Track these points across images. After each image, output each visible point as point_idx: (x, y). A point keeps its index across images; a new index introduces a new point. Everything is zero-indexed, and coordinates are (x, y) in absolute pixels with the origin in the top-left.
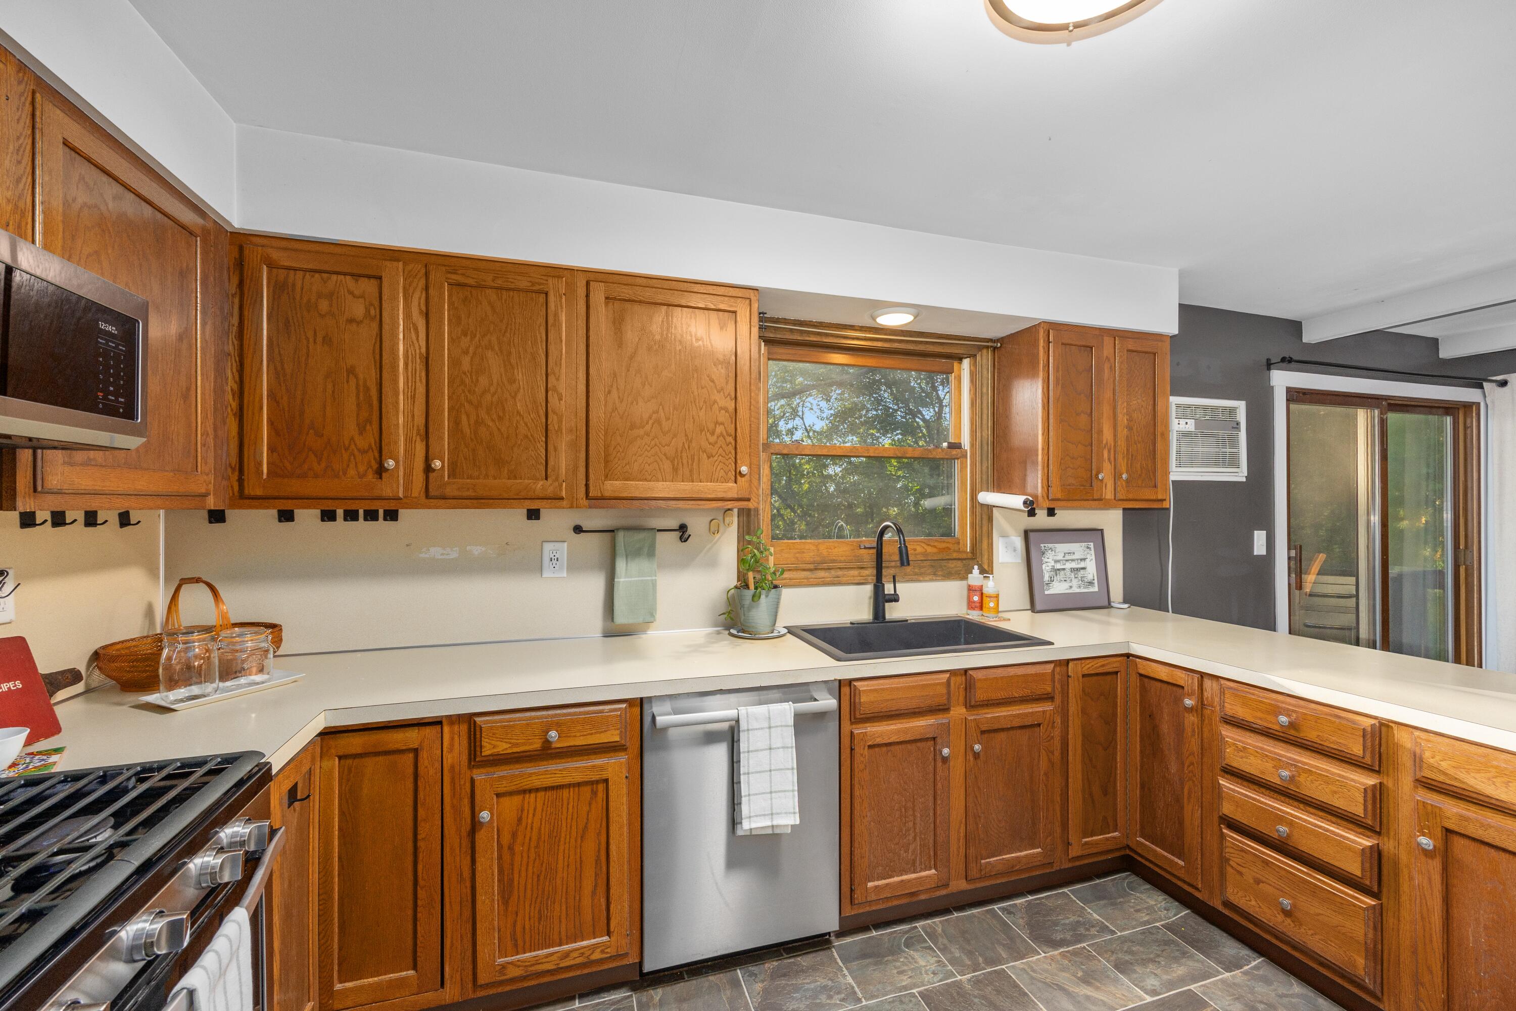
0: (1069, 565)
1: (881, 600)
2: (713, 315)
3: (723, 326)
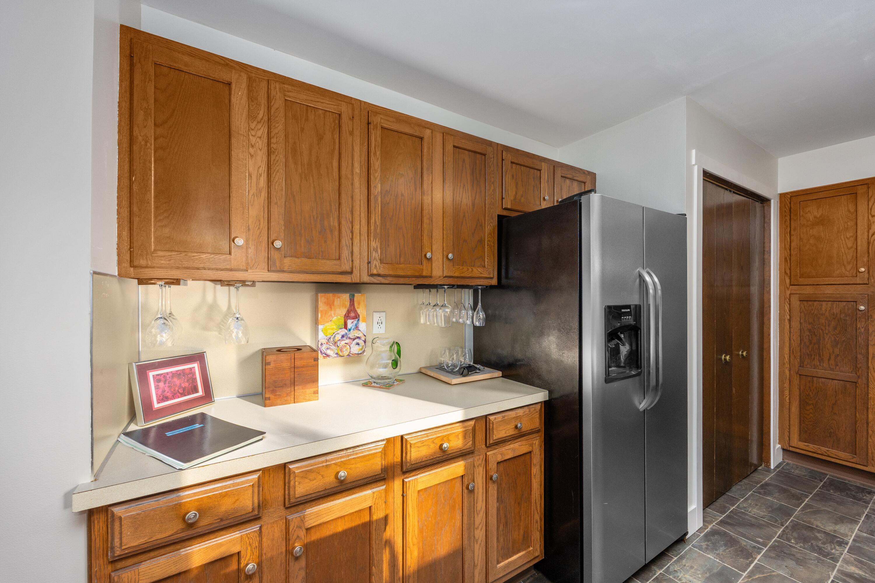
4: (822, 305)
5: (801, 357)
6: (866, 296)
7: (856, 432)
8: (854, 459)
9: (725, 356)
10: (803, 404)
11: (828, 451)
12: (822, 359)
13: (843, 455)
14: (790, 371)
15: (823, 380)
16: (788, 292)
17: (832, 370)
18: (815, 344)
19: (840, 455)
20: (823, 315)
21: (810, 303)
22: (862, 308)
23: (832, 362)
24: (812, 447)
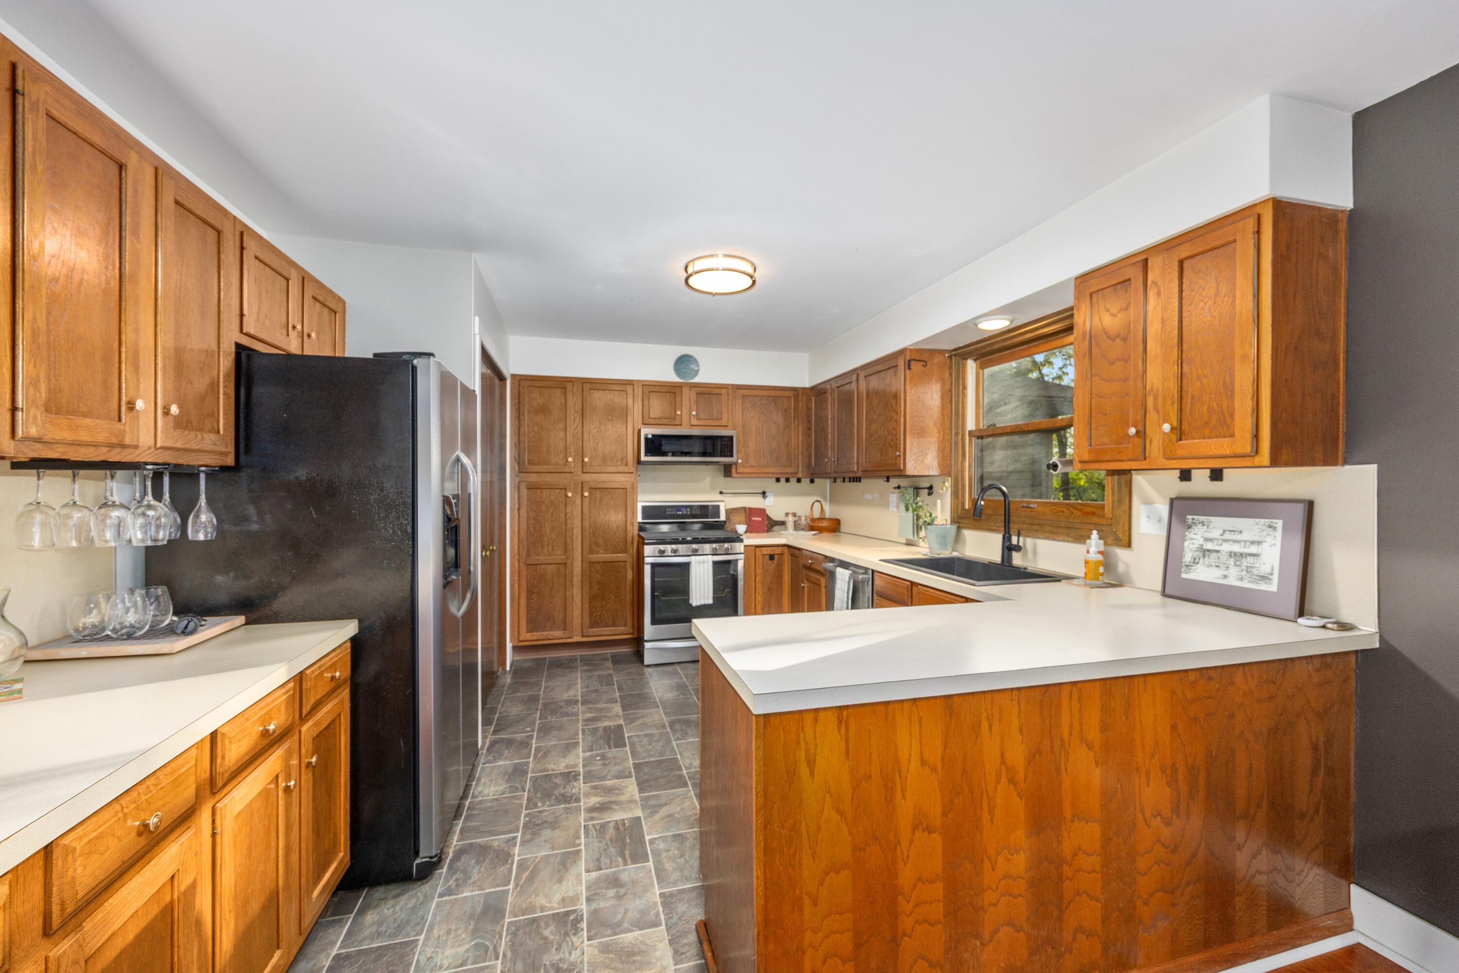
0: (1226, 548)
1: (1009, 548)
2: (892, 370)
3: (895, 374)
4: (542, 493)
5: (527, 546)
6: (572, 483)
7: (566, 609)
8: (565, 635)
10: (530, 593)
11: (547, 634)
12: (543, 546)
13: (558, 633)
14: (519, 562)
15: (544, 566)
16: (518, 480)
17: (550, 555)
18: (538, 532)
19: (556, 635)
20: (544, 502)
21: (534, 490)
22: (570, 494)
23: (550, 547)
24: (536, 635)
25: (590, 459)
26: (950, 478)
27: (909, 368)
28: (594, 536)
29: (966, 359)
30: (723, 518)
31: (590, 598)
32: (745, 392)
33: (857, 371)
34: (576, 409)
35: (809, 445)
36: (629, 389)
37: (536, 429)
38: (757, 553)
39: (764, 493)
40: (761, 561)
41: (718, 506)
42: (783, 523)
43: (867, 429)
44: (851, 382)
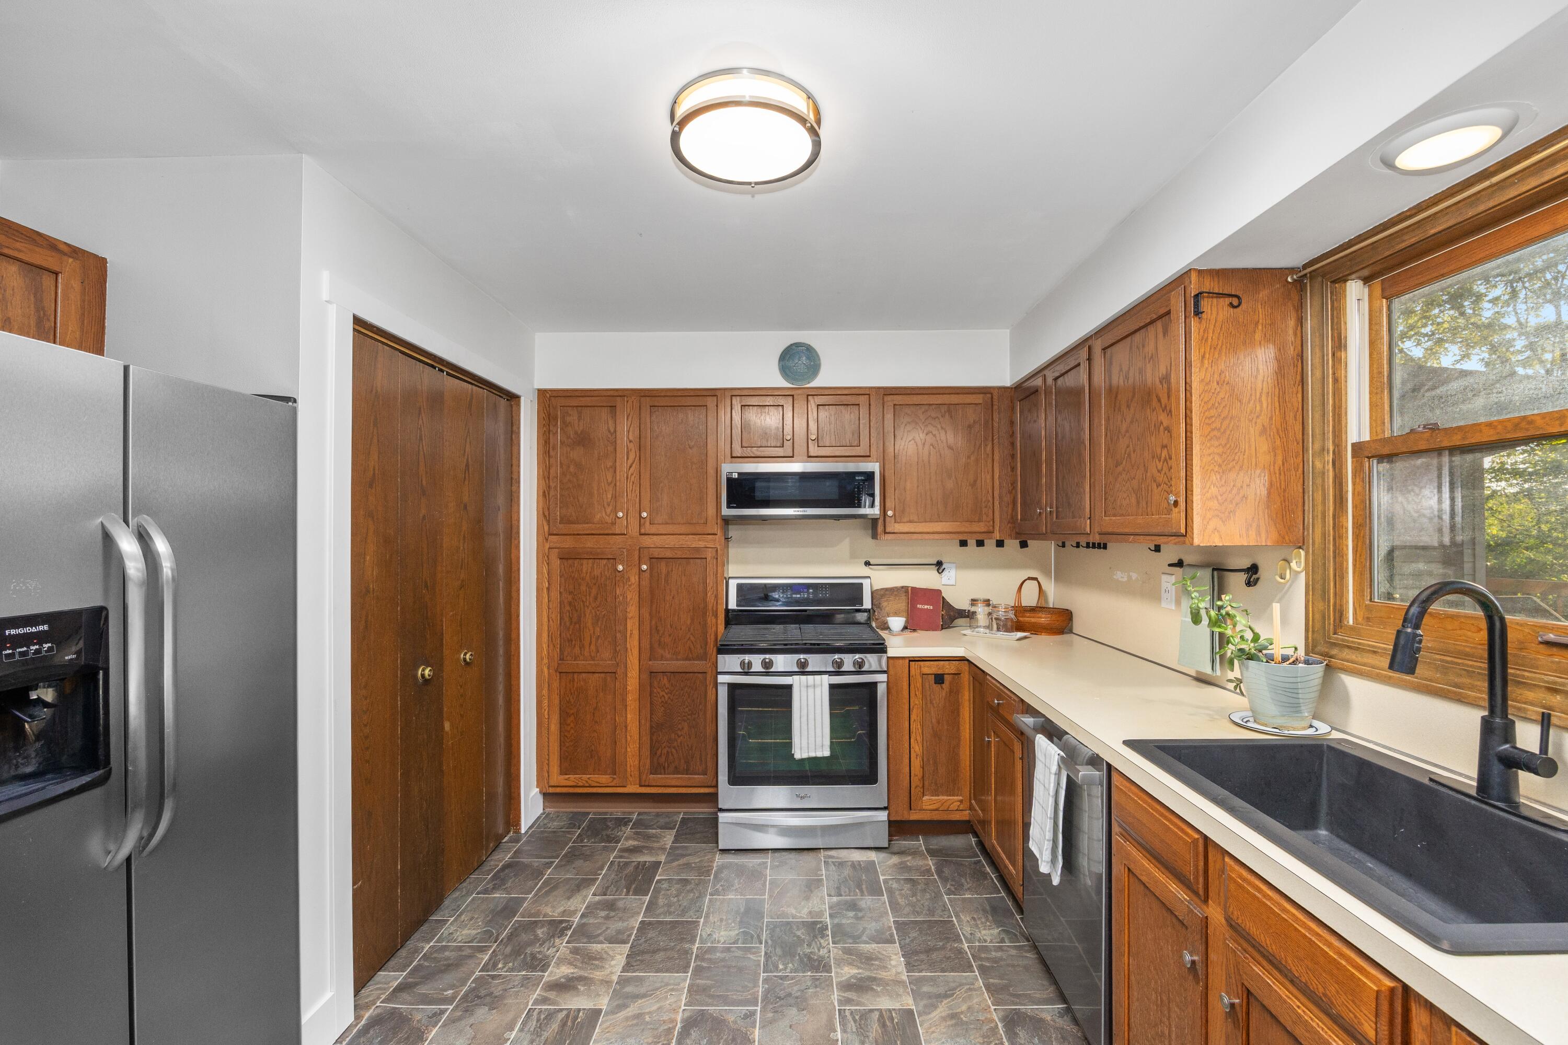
1: (1505, 757)
2: (1159, 324)
3: (1165, 332)
4: (582, 565)
5: (560, 645)
6: (625, 550)
7: (616, 742)
8: (615, 781)
9: (423, 670)
10: (564, 715)
11: (589, 778)
12: (583, 645)
13: (604, 779)
14: (548, 668)
15: (584, 675)
16: (547, 546)
17: (593, 659)
18: (575, 623)
19: (602, 781)
20: (583, 579)
21: (570, 562)
22: (620, 568)
23: (593, 647)
24: (573, 778)
25: (650, 514)
26: (1302, 553)
27: (1198, 313)
28: (658, 631)
29: (1344, 280)
30: (867, 604)
31: (651, 727)
32: (898, 399)
33: (1090, 342)
34: (631, 438)
35: (1014, 484)
36: (711, 402)
37: (572, 469)
38: (912, 672)
39: (939, 564)
40: (919, 685)
41: (860, 586)
42: (969, 615)
43: (1108, 450)
44: (1079, 365)
